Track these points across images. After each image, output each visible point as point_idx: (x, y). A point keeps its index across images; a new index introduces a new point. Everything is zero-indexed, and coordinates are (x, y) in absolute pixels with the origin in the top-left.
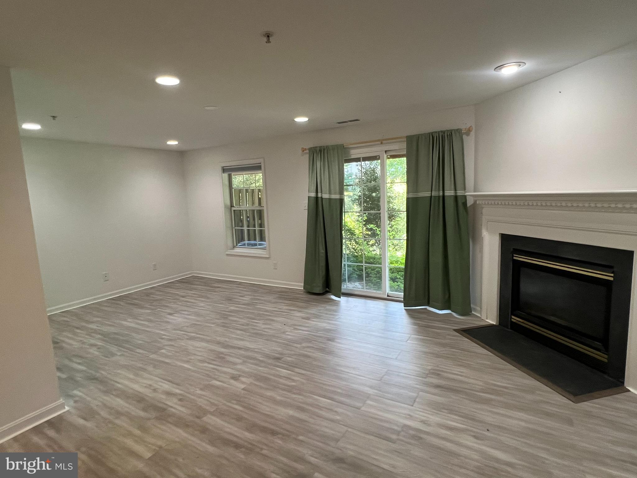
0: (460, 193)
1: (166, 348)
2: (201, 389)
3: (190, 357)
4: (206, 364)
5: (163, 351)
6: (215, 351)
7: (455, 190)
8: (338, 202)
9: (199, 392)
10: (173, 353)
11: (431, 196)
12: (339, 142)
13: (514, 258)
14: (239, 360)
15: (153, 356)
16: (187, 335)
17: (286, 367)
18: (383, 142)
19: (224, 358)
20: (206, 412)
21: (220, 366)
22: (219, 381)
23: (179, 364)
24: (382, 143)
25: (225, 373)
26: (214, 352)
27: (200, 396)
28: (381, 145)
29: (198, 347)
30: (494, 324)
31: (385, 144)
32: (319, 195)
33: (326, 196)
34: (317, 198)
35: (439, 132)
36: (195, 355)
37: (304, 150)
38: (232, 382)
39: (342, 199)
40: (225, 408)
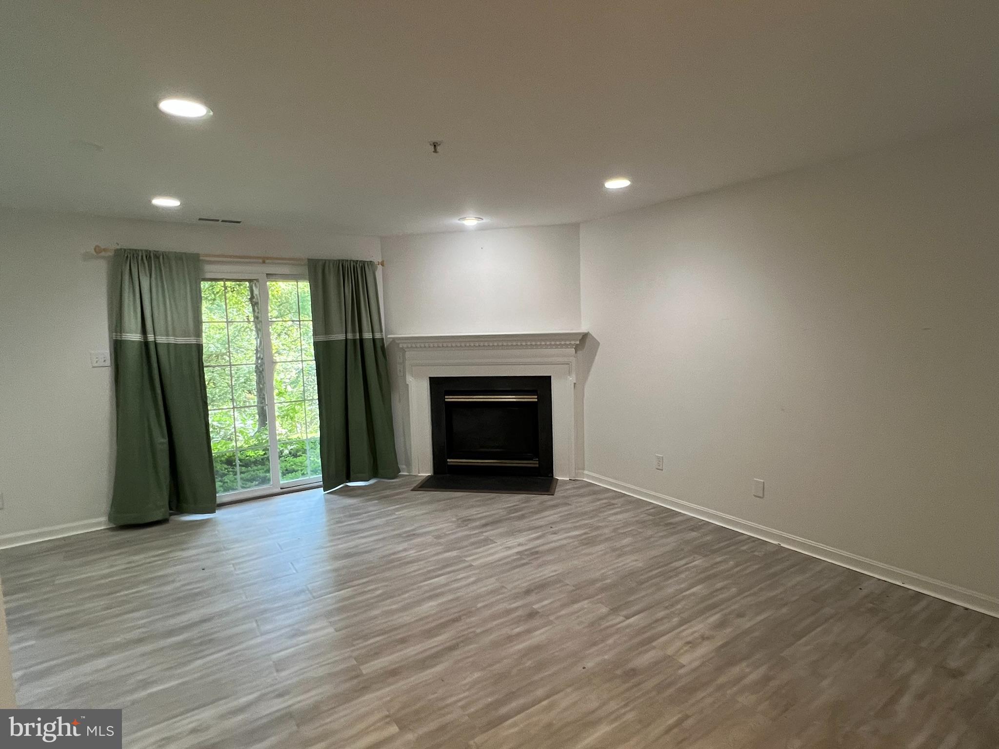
0: (378, 336)
7: (373, 332)
8: (194, 349)
11: (346, 339)
12: (193, 249)
13: (446, 400)
18: (267, 261)
24: (264, 262)
28: (264, 265)
30: (430, 474)
31: (268, 263)
32: (151, 338)
33: (161, 339)
34: (146, 344)
35: (350, 261)
37: (98, 250)
39: (200, 344)
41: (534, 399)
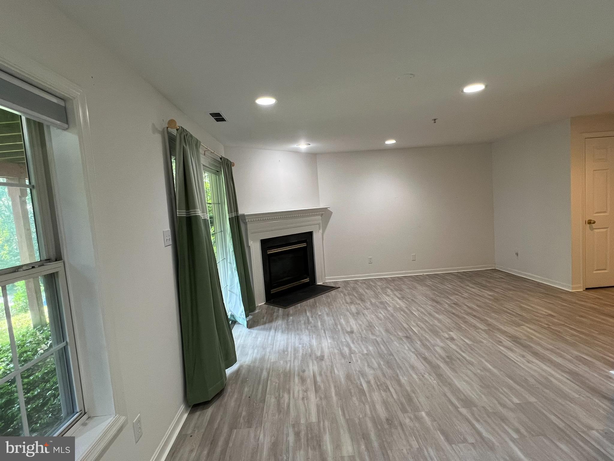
1: (512, 405)
2: (482, 342)
3: (482, 373)
4: (468, 358)
5: (516, 401)
6: (450, 368)
9: (485, 342)
10: (502, 389)
13: (268, 253)
14: (437, 349)
15: (532, 399)
16: (473, 414)
17: (410, 330)
19: (448, 357)
20: (484, 331)
21: (457, 352)
22: (465, 341)
23: (495, 371)
25: (457, 345)
26: (453, 367)
27: (485, 339)
29: (466, 382)
36: (475, 374)
38: (455, 337)
40: (471, 328)
41: (304, 245)
